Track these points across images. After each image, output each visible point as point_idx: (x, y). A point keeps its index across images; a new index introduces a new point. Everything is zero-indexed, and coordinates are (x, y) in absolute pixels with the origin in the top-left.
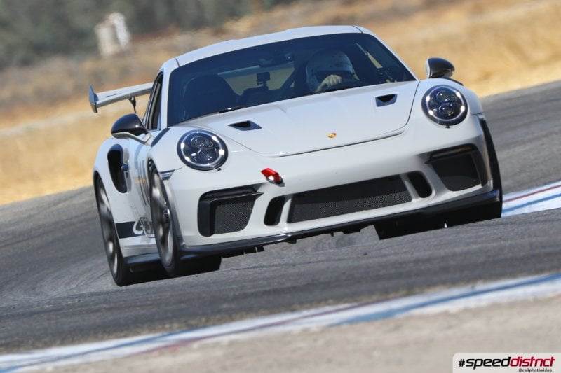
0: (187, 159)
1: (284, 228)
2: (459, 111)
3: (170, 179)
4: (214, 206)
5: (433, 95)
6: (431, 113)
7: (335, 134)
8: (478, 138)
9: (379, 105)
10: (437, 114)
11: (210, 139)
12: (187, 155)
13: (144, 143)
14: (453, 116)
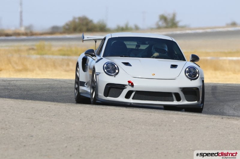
0: (106, 70)
1: (131, 100)
2: (196, 76)
3: (99, 75)
4: (110, 88)
5: (189, 69)
6: (187, 74)
7: (154, 74)
8: (200, 86)
9: (171, 67)
10: (189, 75)
11: (115, 66)
12: (106, 69)
13: (94, 60)
14: (194, 77)
